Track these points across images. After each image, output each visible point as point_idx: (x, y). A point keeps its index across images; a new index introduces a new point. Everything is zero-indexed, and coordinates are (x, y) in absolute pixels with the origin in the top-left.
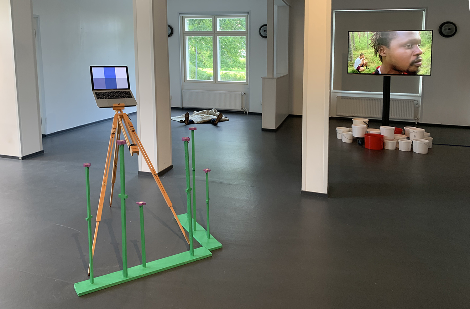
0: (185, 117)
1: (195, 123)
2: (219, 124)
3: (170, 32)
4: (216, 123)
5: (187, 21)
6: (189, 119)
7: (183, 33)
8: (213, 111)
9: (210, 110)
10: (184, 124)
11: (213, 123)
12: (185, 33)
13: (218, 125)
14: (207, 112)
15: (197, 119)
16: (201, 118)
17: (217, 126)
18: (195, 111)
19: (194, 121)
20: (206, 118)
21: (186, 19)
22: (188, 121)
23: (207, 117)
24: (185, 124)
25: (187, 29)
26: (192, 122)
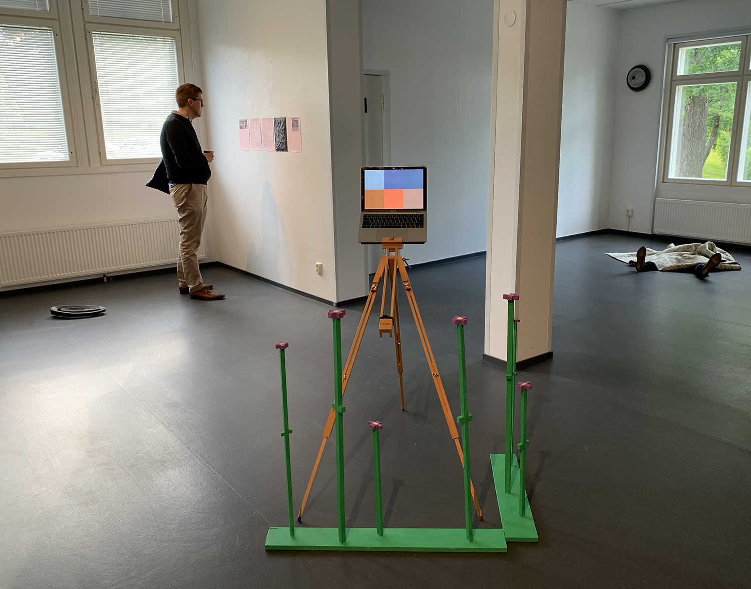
0: (638, 256)
1: (657, 270)
2: (712, 277)
3: (644, 79)
4: (704, 273)
5: (683, 54)
6: (645, 262)
7: (672, 80)
8: (705, 248)
9: (703, 245)
10: (634, 269)
11: (699, 272)
12: (674, 80)
13: (707, 278)
14: (694, 248)
15: (665, 262)
16: (675, 260)
17: (706, 281)
18: (672, 245)
19: (657, 264)
20: (687, 261)
21: (683, 48)
22: (641, 265)
23: (689, 258)
24: (637, 269)
25: (681, 71)
26: (652, 267)
